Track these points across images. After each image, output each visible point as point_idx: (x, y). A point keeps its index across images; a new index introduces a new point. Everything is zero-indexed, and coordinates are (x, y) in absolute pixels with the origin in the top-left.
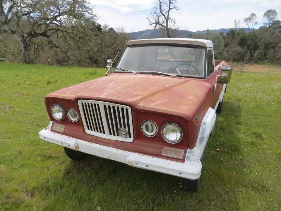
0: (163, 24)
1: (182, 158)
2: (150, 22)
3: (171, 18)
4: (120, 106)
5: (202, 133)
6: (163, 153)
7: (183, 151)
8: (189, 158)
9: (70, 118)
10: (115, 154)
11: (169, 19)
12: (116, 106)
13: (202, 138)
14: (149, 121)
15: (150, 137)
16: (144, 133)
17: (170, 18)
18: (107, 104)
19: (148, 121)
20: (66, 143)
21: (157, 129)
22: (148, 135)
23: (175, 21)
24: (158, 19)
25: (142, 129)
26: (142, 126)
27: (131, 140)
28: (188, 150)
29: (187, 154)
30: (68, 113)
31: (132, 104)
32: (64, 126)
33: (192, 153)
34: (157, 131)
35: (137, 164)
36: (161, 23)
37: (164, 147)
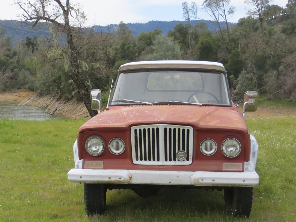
0: (56, 20)
1: (241, 170)
2: (26, 15)
3: (76, 8)
4: (182, 127)
5: (253, 149)
6: (224, 169)
7: (241, 164)
8: (247, 169)
9: (111, 151)
10: (177, 176)
11: (70, 10)
12: (177, 127)
13: (254, 153)
14: (209, 139)
15: (209, 155)
16: (204, 152)
17: (72, 8)
18: (168, 127)
19: (207, 140)
20: (116, 176)
21: (217, 146)
22: (207, 154)
23: (83, 13)
24: (43, 7)
25: (201, 148)
26: (201, 145)
27: (190, 162)
28: (245, 162)
29: (245, 166)
30: (110, 145)
31: (194, 124)
32: (102, 162)
33: (249, 164)
34: (216, 149)
35: (202, 180)
36: (53, 18)
37: (224, 163)
